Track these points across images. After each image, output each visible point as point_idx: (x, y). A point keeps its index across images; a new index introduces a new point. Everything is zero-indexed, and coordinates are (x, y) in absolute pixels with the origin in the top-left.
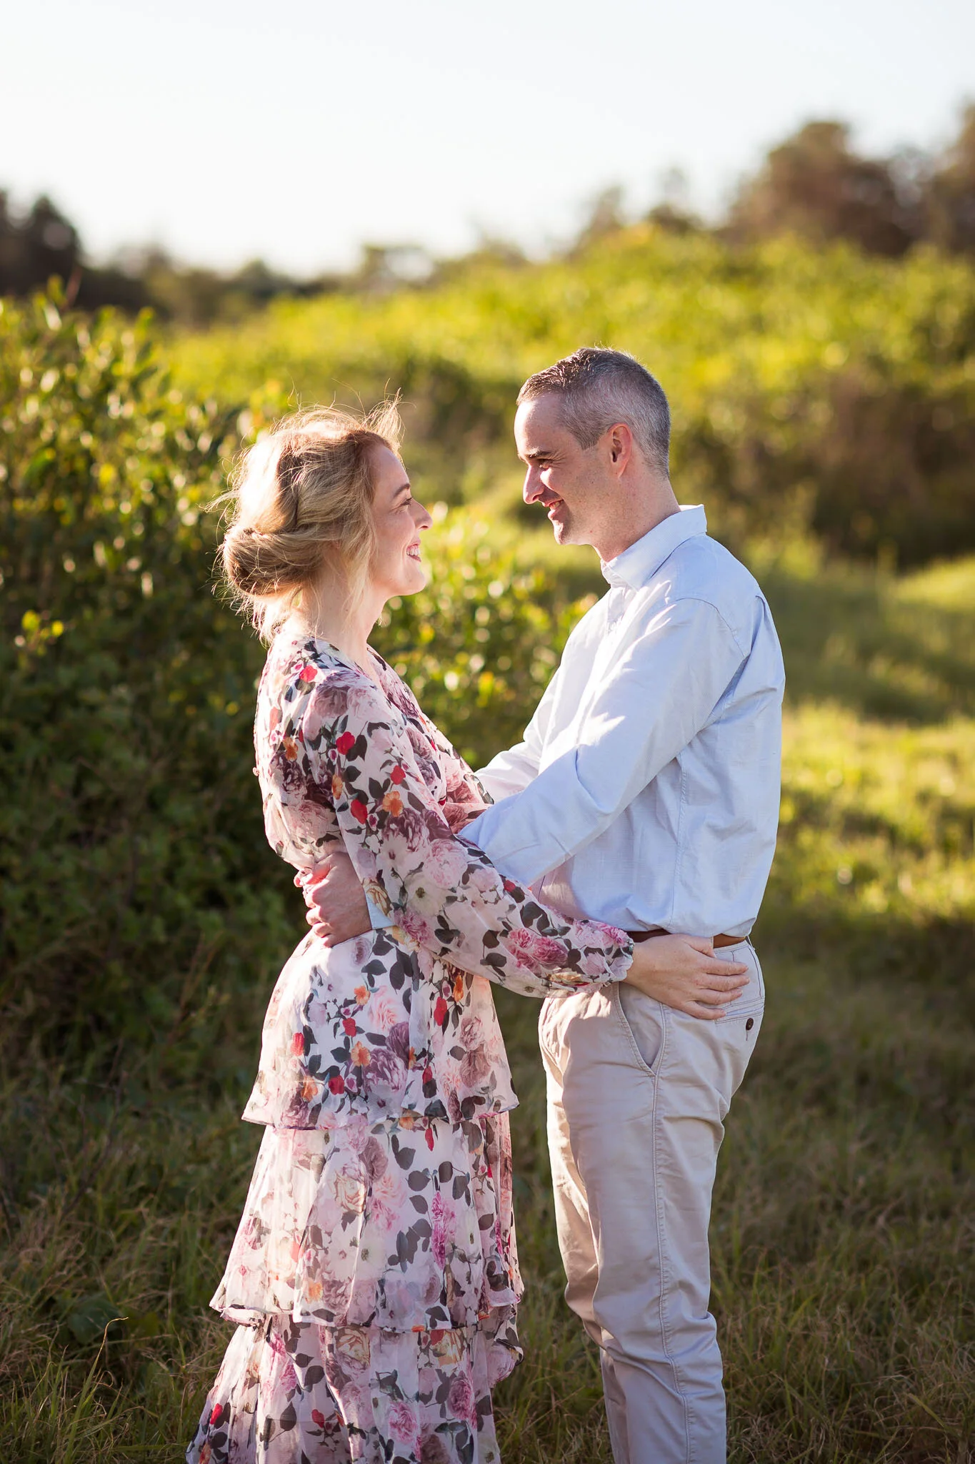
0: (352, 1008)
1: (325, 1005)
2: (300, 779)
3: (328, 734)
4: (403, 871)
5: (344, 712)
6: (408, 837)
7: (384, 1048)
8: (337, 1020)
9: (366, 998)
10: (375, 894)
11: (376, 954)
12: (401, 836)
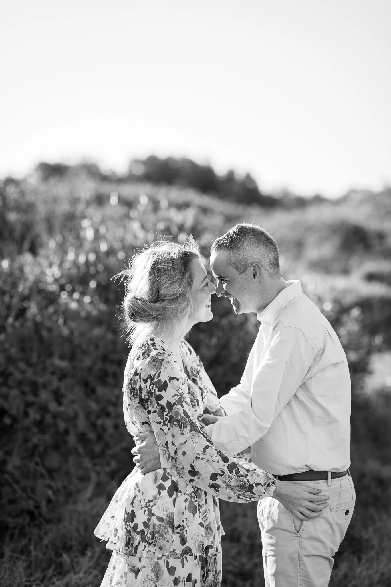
0: (151, 504)
1: (140, 501)
2: (137, 395)
3: (152, 379)
4: (177, 443)
5: (160, 370)
6: (181, 428)
7: (163, 523)
8: (145, 508)
9: (157, 500)
10: (164, 451)
11: (162, 481)
12: (178, 427)
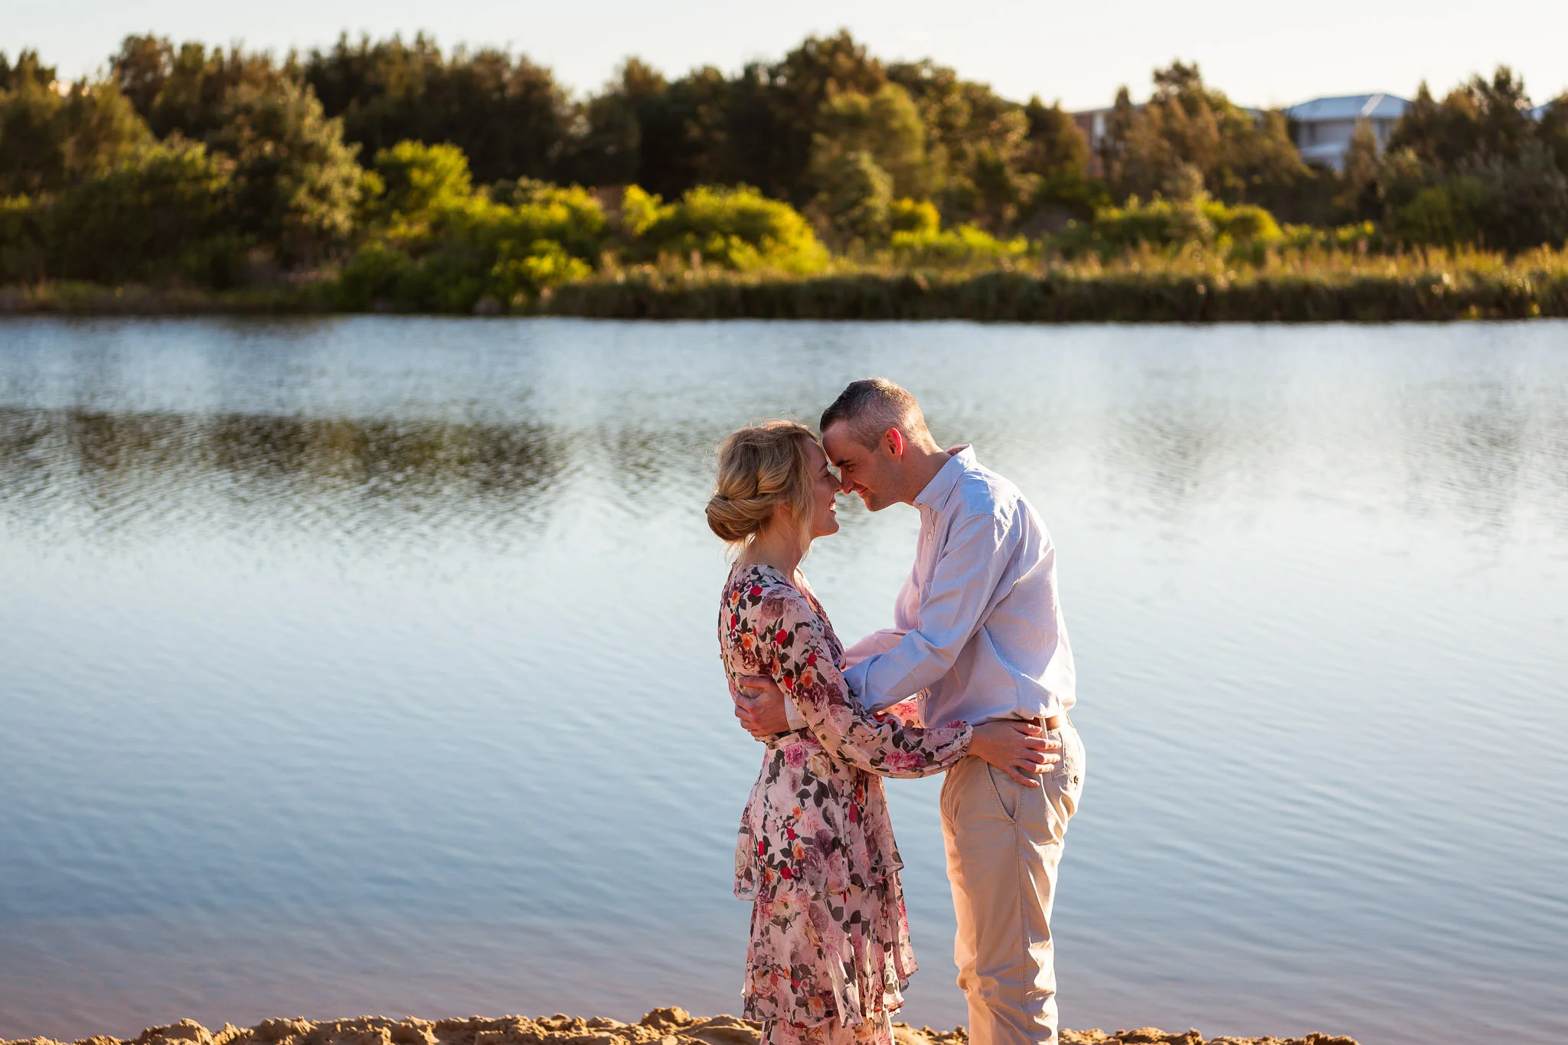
0: (792, 821)
1: (776, 820)
2: (754, 661)
3: (771, 630)
4: (812, 724)
5: (780, 615)
7: (812, 846)
8: (783, 830)
9: (800, 814)
11: (805, 784)
